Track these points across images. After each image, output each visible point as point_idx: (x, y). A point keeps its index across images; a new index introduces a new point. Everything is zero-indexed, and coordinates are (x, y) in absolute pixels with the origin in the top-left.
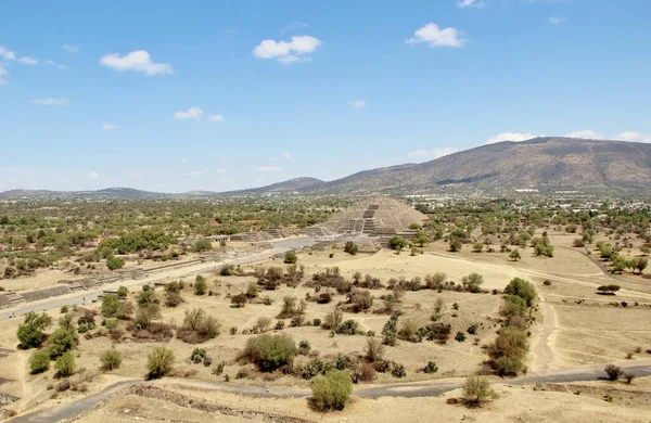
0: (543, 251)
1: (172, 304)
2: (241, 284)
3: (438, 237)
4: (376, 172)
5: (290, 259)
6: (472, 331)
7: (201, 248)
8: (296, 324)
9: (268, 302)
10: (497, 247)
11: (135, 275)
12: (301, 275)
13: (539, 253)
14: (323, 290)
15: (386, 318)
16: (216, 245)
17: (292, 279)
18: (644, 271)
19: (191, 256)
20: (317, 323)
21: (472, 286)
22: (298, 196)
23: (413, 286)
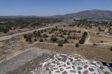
1: (42, 33)
2: (50, 30)
3: (76, 25)
4: (69, 14)
5: (56, 27)
6: (78, 38)
8: (57, 36)
9: (53, 33)
11: (37, 29)
12: (58, 29)
13: (90, 28)
14: (60, 32)
15: (68, 36)
16: (47, 25)
18: (104, 31)
19: (44, 26)
20: (59, 36)
21: (79, 32)
23: (72, 32)
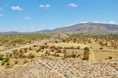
0: (90, 42)
1: (26, 52)
2: (38, 48)
3: (71, 40)
5: (46, 44)
6: (79, 56)
7: (29, 42)
8: (48, 55)
9: (43, 51)
10: (82, 42)
11: (18, 47)
12: (48, 47)
14: (52, 49)
15: (64, 54)
16: (32, 41)
17: (47, 47)
18: (107, 45)
20: (52, 55)
21: (78, 48)
22: (46, 33)
23: (68, 48)
